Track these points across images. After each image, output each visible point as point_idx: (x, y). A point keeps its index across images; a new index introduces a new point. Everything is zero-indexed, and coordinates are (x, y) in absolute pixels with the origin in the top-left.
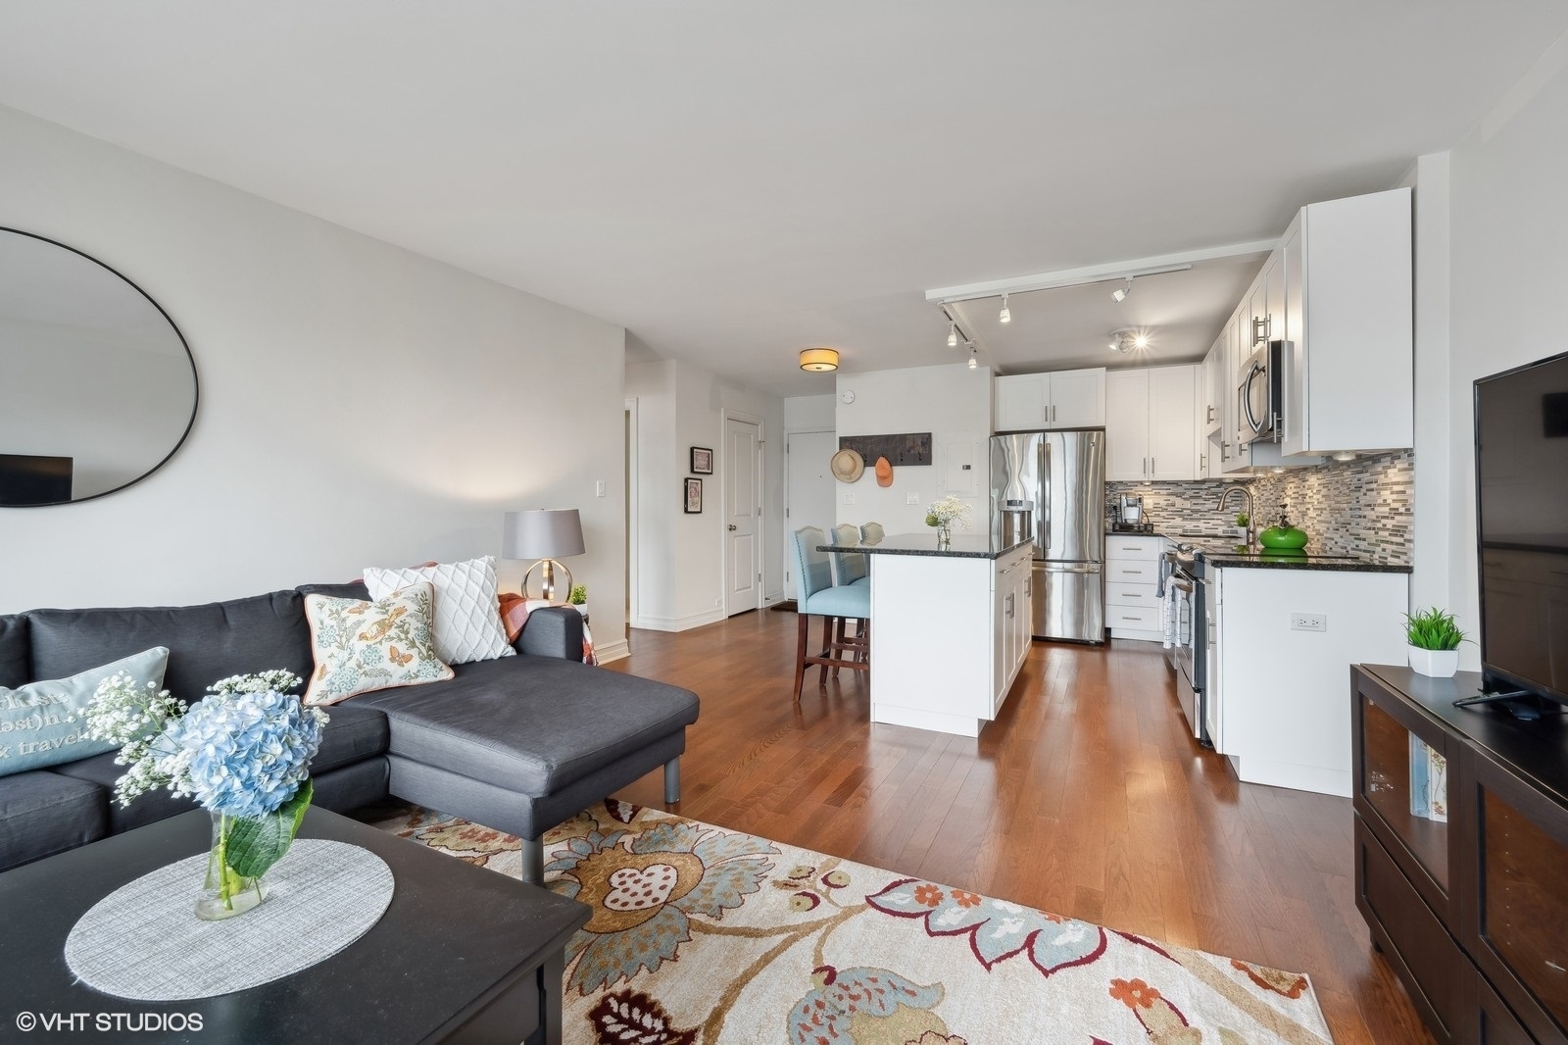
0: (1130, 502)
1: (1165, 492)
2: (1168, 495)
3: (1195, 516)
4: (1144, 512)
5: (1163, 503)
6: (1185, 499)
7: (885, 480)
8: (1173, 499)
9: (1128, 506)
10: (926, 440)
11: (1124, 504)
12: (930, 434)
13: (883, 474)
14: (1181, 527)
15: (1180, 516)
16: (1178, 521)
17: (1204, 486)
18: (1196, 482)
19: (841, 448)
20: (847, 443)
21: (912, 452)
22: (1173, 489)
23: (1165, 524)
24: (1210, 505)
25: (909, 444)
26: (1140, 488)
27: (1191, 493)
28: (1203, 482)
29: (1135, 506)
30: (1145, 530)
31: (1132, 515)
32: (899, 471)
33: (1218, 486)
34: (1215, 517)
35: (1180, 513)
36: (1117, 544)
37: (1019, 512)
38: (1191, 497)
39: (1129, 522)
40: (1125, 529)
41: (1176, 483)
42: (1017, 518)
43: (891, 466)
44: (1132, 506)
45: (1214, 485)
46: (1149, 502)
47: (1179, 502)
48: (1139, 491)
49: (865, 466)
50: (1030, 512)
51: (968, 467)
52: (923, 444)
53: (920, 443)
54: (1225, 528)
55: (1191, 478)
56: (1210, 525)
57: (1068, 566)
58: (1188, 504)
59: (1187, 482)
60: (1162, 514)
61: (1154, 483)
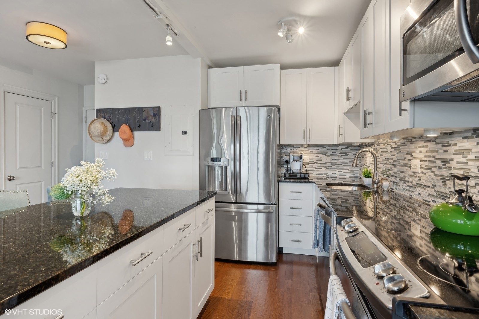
0: (296, 158)
1: (315, 151)
2: (318, 153)
3: (333, 167)
4: (304, 165)
5: (315, 159)
6: (328, 156)
7: (128, 142)
8: (321, 156)
9: (294, 161)
10: (157, 112)
11: (292, 160)
12: (159, 108)
13: (126, 136)
14: (325, 174)
15: (325, 167)
16: (323, 170)
17: (339, 148)
18: (334, 145)
19: (97, 117)
20: (101, 113)
21: (147, 121)
22: (321, 150)
23: (316, 172)
24: (342, 160)
25: (144, 115)
26: (302, 149)
27: (331, 152)
28: (338, 145)
29: (299, 161)
30: (304, 178)
31: (296, 167)
32: (138, 134)
33: (347, 148)
34: (345, 168)
35: (324, 165)
36: (287, 188)
37: (219, 166)
38: (331, 155)
39: (295, 172)
40: (292, 177)
41: (323, 146)
42: (218, 171)
43: (132, 130)
44: (296, 161)
45: (344, 147)
46: (307, 158)
47: (325, 159)
48: (300, 151)
49: (114, 131)
50: (226, 167)
51: (186, 133)
52: (155, 115)
53: (152, 114)
54: (350, 175)
55: (332, 143)
56: (342, 173)
57: (261, 207)
58: (329, 159)
59: (329, 145)
60: (314, 165)
61: (309, 145)
